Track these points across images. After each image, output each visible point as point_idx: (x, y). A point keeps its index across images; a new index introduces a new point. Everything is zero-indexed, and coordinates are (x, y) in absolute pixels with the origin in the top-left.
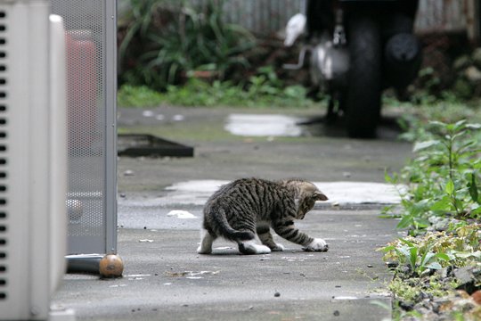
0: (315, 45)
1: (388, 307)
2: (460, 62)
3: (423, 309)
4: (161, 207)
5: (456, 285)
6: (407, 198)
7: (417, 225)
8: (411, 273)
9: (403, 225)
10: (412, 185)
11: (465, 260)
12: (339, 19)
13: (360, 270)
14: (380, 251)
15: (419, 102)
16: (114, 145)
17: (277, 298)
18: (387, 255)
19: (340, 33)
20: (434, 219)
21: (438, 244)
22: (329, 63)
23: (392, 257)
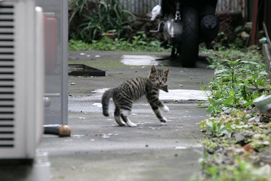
0: (166, 21)
1: (202, 153)
2: (237, 29)
3: (219, 154)
4: (89, 101)
5: (236, 142)
6: (211, 97)
7: (216, 111)
8: (213, 135)
9: (209, 111)
10: (213, 91)
11: (240, 129)
12: (178, 8)
13: (187, 134)
14: (198, 125)
15: (217, 49)
16: (67, 70)
17: (147, 148)
18: (201, 126)
19: (178, 15)
20: (224, 108)
21: (226, 121)
22: (172, 30)
23: (204, 128)
